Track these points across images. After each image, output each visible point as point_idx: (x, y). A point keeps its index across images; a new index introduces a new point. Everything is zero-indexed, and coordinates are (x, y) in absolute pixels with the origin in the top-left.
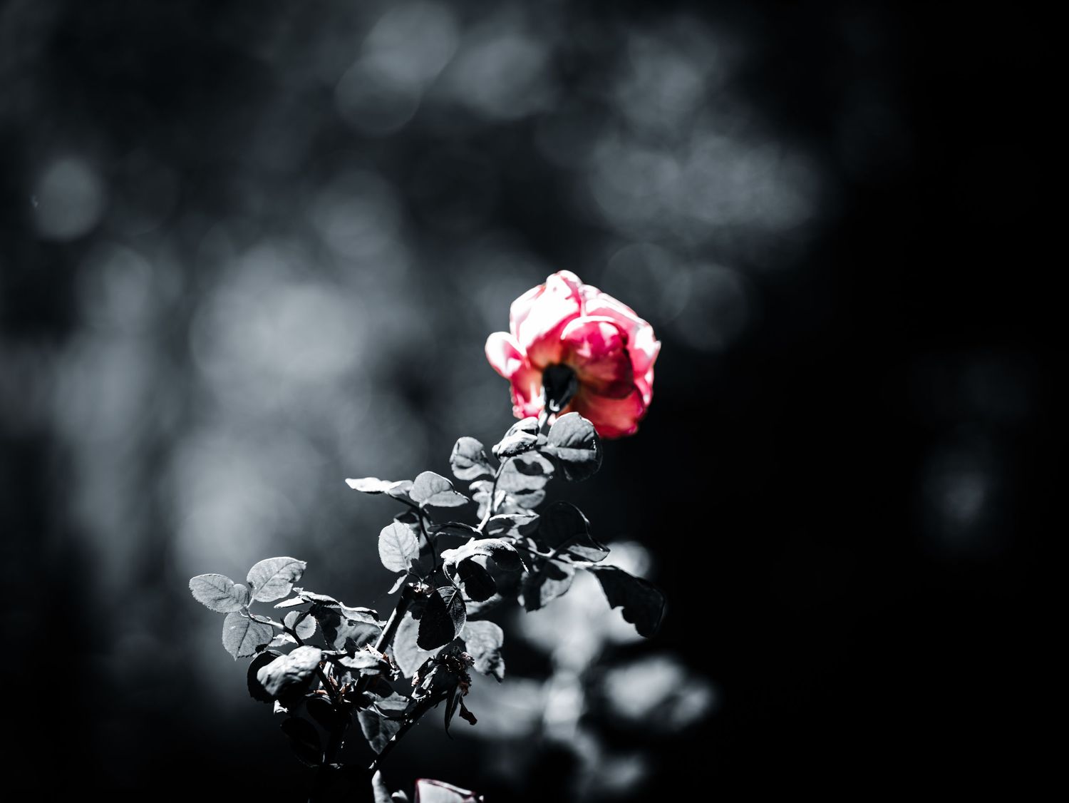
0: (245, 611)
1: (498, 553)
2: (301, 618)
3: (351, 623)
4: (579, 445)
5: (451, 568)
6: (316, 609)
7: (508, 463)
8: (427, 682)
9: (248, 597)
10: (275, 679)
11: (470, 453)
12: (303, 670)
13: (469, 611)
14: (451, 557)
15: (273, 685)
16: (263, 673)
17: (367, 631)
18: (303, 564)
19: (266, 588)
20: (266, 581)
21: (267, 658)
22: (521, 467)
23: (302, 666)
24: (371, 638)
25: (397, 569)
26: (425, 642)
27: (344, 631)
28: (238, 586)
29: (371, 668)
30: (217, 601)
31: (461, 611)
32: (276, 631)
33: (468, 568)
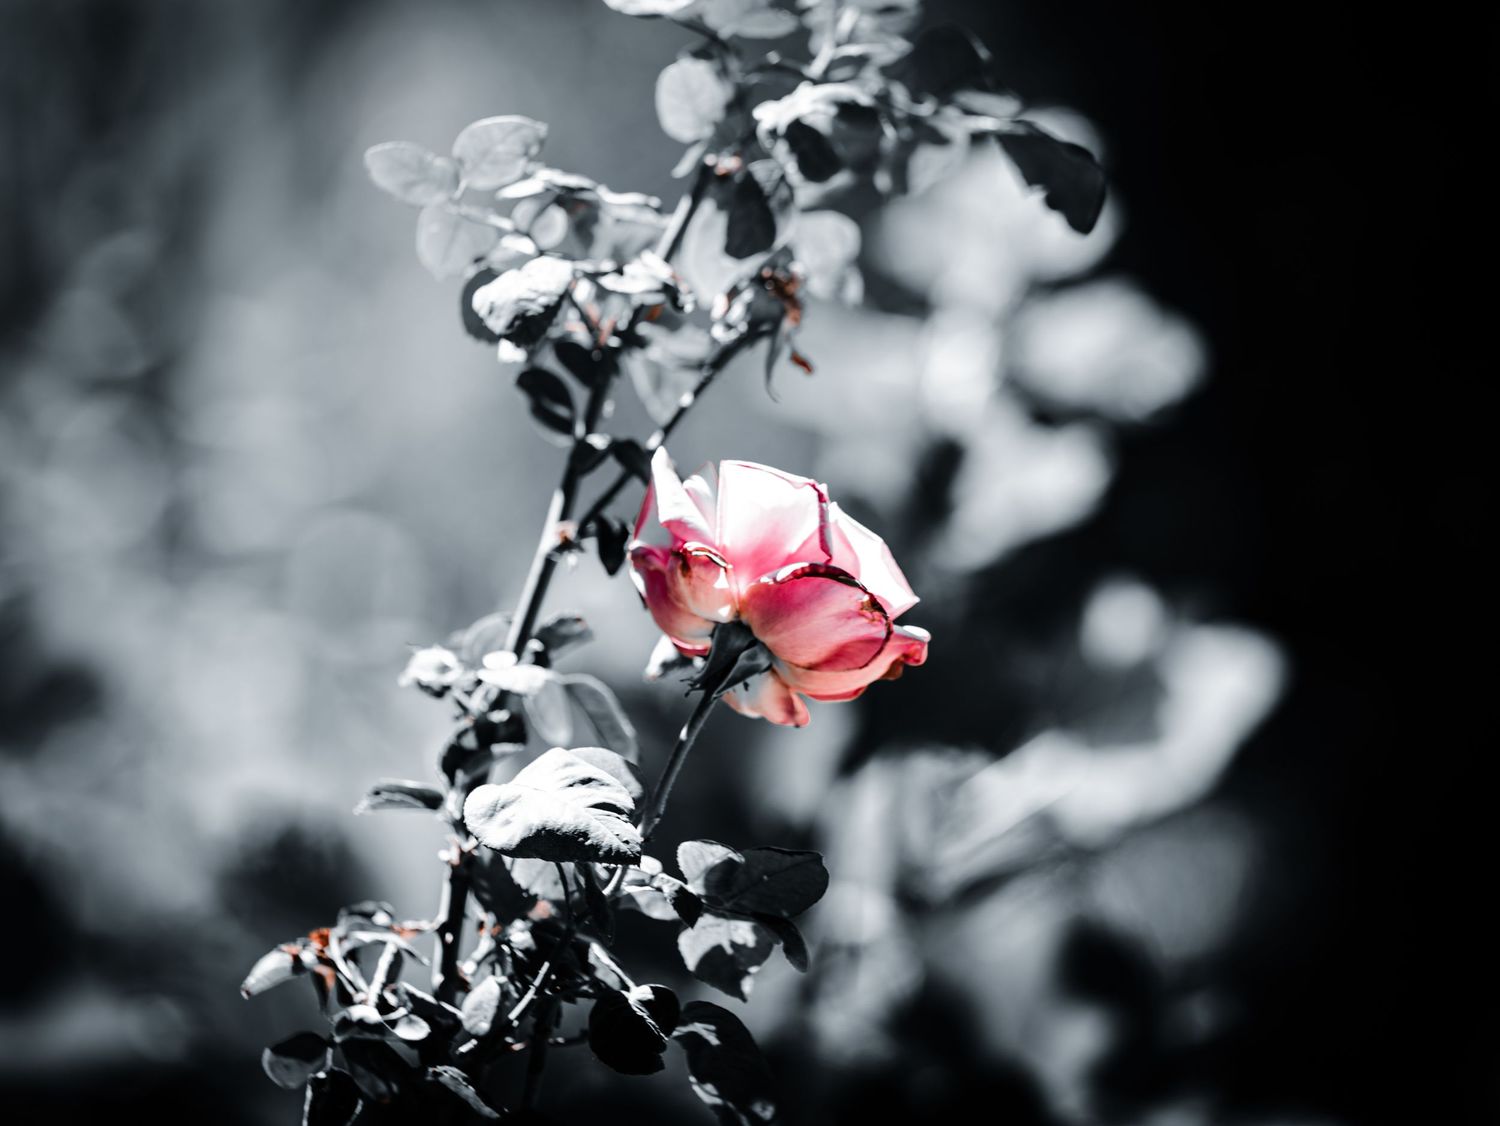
0: (451, 202)
1: (847, 110)
2: (541, 212)
3: (618, 221)
5: (773, 133)
6: (565, 198)
8: (738, 311)
9: (456, 180)
10: (502, 308)
12: (544, 294)
14: (770, 115)
15: (498, 317)
16: (481, 299)
17: (643, 234)
18: (542, 129)
19: (485, 167)
20: (485, 154)
21: (487, 276)
23: (543, 288)
24: (650, 245)
25: (686, 136)
26: (737, 248)
27: (606, 233)
28: (440, 163)
29: (650, 292)
30: (409, 186)
31: (787, 203)
32: (501, 233)
33: (799, 134)
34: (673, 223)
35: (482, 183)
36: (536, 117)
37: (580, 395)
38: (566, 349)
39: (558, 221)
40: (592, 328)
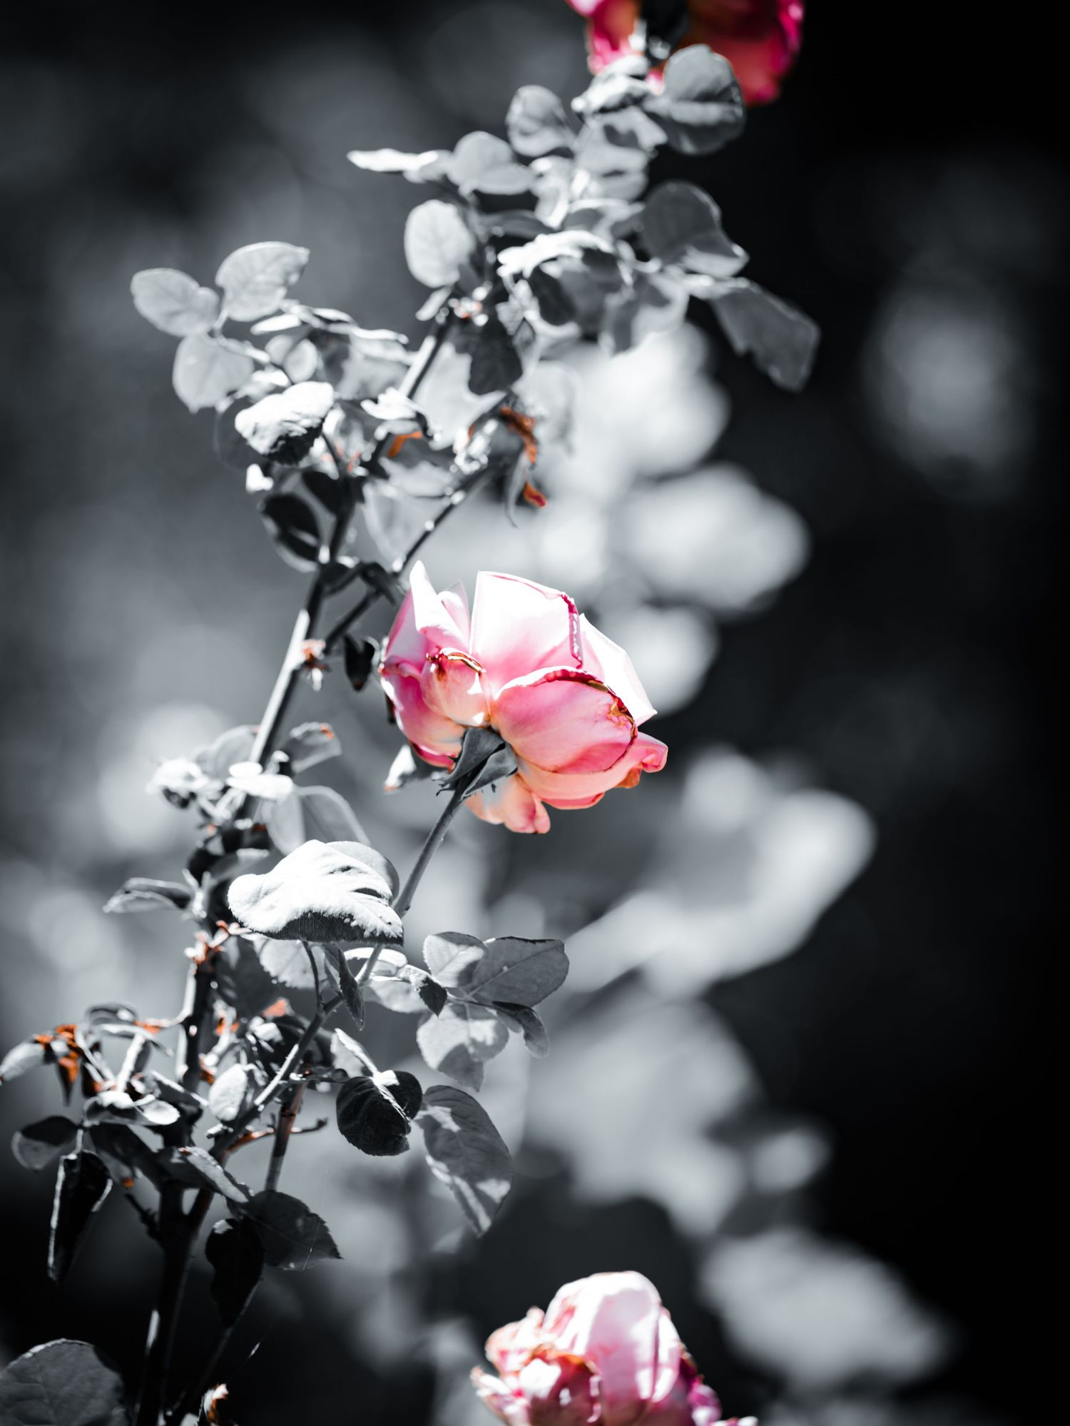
0: (211, 334)
1: (591, 255)
2: (294, 347)
3: (368, 358)
4: (706, 97)
5: (517, 277)
6: (318, 337)
7: (594, 126)
8: (480, 446)
9: (218, 309)
10: (266, 429)
11: (537, 110)
12: (307, 417)
13: (541, 344)
14: (513, 261)
15: (262, 438)
16: (244, 422)
17: (385, 373)
18: (302, 254)
19: (245, 297)
20: (245, 284)
21: (246, 403)
22: (612, 135)
23: (306, 411)
24: (393, 383)
25: (432, 279)
26: (478, 385)
27: (356, 370)
28: (205, 294)
29: (404, 419)
30: (173, 315)
31: (528, 343)
32: (258, 366)
33: (539, 281)
34: (418, 360)
35: (241, 314)
36: (297, 243)
37: (326, 520)
38: (314, 479)
39: (309, 355)
40: (337, 460)
